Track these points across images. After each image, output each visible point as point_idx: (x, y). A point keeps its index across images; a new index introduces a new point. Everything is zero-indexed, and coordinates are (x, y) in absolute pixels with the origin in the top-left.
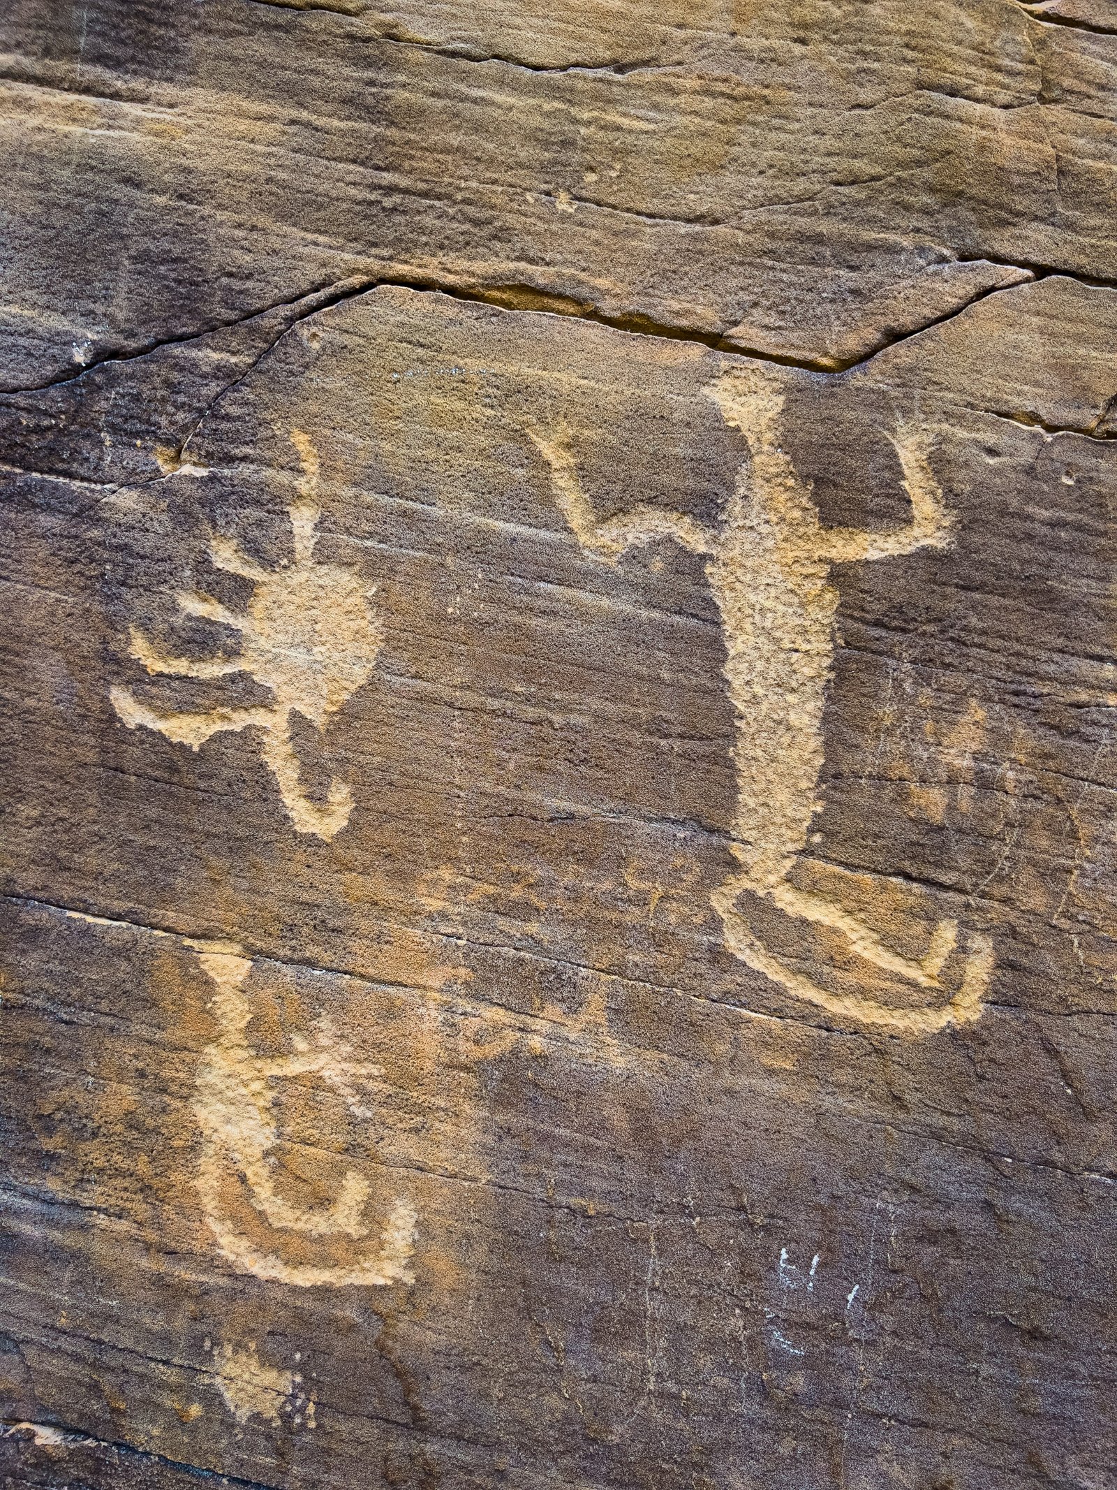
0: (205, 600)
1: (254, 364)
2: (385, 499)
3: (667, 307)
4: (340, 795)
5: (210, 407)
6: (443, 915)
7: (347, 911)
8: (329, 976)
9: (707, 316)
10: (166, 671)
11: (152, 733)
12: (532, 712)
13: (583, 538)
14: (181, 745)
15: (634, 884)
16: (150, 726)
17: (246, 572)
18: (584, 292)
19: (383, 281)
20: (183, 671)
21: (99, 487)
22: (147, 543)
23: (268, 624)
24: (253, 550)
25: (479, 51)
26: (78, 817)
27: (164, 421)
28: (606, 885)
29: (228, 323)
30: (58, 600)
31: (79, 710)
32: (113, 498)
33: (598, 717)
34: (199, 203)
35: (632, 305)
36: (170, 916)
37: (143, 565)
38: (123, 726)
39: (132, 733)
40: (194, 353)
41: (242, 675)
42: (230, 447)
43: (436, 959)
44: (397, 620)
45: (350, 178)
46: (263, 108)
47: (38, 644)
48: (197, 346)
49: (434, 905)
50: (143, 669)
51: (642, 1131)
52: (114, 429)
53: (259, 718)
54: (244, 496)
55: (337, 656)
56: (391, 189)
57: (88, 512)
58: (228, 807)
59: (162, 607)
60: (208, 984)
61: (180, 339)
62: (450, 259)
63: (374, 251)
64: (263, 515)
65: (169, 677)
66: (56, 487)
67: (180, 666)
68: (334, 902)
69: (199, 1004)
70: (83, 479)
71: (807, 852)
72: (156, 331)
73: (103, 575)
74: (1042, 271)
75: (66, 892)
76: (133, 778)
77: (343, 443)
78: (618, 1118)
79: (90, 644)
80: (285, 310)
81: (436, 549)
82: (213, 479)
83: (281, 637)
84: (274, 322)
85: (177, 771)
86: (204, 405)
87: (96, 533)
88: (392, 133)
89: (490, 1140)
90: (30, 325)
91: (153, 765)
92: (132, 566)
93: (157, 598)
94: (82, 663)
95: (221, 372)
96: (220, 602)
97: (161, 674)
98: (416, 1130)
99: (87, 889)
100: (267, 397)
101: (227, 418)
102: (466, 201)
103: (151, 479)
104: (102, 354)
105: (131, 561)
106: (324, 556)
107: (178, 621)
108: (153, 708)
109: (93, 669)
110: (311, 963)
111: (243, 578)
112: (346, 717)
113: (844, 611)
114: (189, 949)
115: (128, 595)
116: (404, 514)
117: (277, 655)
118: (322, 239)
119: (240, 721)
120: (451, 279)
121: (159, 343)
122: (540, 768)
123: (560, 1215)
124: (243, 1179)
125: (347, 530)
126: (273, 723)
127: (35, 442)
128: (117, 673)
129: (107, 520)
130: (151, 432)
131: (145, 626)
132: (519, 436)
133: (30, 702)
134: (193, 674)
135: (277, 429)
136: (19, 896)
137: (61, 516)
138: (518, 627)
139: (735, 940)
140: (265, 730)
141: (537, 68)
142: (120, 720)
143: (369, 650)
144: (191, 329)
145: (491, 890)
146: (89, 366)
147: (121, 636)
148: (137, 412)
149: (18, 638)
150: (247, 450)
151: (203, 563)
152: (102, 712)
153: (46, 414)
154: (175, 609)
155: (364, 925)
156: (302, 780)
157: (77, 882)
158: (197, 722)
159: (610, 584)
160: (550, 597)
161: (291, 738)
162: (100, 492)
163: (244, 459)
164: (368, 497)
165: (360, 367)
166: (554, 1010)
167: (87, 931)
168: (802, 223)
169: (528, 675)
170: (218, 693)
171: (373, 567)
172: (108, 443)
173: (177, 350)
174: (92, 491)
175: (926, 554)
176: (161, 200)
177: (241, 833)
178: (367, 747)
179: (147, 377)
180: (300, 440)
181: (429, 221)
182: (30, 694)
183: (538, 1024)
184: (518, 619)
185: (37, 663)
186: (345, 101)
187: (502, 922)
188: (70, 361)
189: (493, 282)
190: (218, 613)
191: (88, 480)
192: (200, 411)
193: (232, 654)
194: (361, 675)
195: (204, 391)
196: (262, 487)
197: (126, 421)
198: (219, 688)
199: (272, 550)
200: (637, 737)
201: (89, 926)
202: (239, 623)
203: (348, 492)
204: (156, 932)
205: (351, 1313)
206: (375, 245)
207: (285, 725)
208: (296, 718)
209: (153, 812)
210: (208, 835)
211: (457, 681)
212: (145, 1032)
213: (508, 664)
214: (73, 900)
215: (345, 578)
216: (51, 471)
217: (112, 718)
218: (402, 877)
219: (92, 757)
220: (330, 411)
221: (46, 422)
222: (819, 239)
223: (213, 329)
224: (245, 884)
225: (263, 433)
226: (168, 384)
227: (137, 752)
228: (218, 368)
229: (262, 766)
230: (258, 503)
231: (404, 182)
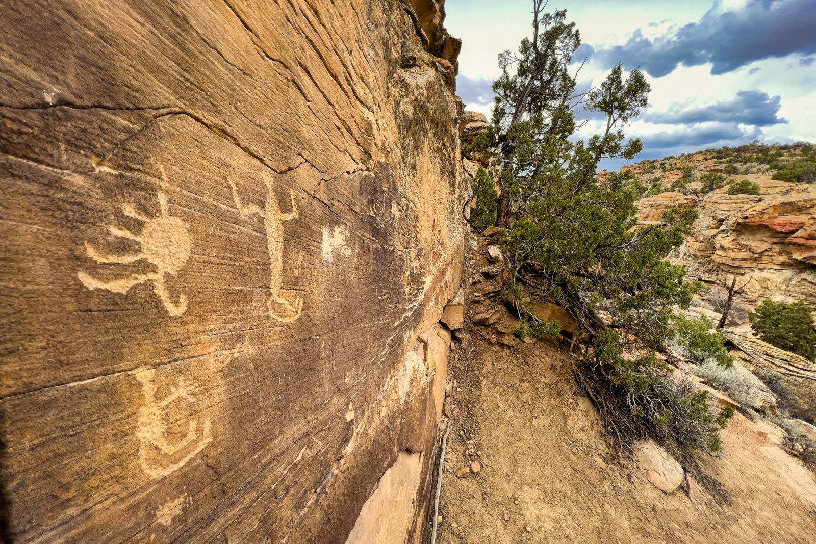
0: (122, 229)
1: (141, 131)
2: (190, 194)
3: (253, 148)
4: (183, 299)
5: (121, 144)
6: (214, 329)
7: (189, 338)
8: (183, 362)
9: (260, 153)
10: (106, 261)
11: (102, 290)
12: (231, 262)
13: (241, 212)
14: (118, 292)
15: (255, 305)
16: (101, 287)
17: (140, 218)
18: (238, 138)
19: (185, 113)
20: (115, 261)
21: (59, 171)
22: (92, 203)
23: (151, 239)
24: (143, 208)
25: (211, 45)
26: (70, 338)
27: (99, 145)
28: (249, 307)
29: (128, 109)
30: (39, 230)
31: (62, 286)
32: (70, 178)
33: (246, 262)
34: (111, 46)
35: (247, 145)
36: (123, 365)
37: (90, 213)
38: (87, 289)
39: (92, 292)
40: (113, 117)
41: (143, 260)
42: (131, 164)
43: (212, 343)
44: (196, 236)
45: (174, 68)
46: (138, 17)
47: (29, 255)
48: (115, 115)
49: (211, 327)
50: (95, 262)
51: (256, 366)
52: (68, 142)
53: (151, 276)
54: (137, 185)
55: (178, 250)
56: (187, 80)
57: (56, 184)
58: (142, 314)
59: (102, 233)
60: (140, 385)
61: (105, 108)
62: (205, 114)
63: (182, 100)
64: (147, 195)
65: (109, 264)
66: (30, 167)
67: (113, 259)
68: (185, 336)
69: (138, 394)
70: (48, 165)
71: (281, 288)
72: (94, 100)
73: (67, 217)
74: (307, 161)
75: (67, 375)
76: (96, 313)
77: (175, 171)
78: (251, 365)
79: (63, 252)
80: (154, 112)
81: (205, 212)
82: (121, 176)
83: (157, 243)
84: (150, 116)
85: (118, 304)
86: (118, 143)
87: (61, 195)
88: (186, 57)
89: (226, 388)
90: (9, 68)
91: (106, 304)
92: (85, 213)
93: (99, 228)
94: (59, 262)
95: (126, 130)
96: (129, 230)
97: (105, 264)
98: (208, 397)
99: (79, 370)
100: (147, 147)
101: (130, 151)
102: (210, 96)
103: (89, 171)
104: (62, 102)
105: (84, 211)
106: (172, 212)
107: (111, 239)
108: (101, 279)
109: (67, 264)
110: (176, 360)
111: (138, 220)
112: (184, 272)
113: (285, 232)
114: (132, 374)
115: (82, 227)
116: (195, 199)
117: (157, 251)
118: (164, 87)
119: (142, 279)
120: (205, 121)
121: (95, 106)
122: (234, 279)
123: (243, 397)
124: (157, 448)
125: (179, 204)
126: (157, 278)
127: (16, 139)
128: (81, 265)
129: (68, 189)
130: (92, 149)
131: (94, 242)
132: (225, 179)
133: (30, 287)
134: (120, 262)
135: (152, 160)
136: (35, 389)
137: (36, 184)
138: (228, 237)
139: (271, 313)
140: (155, 281)
141: (226, 61)
142: (86, 287)
143: (188, 247)
144: (110, 105)
145: (225, 317)
146: (54, 106)
147: (80, 247)
148: (83, 137)
149: (16, 252)
150: (139, 167)
151: (119, 214)
152: (75, 285)
153: (26, 125)
154: (109, 233)
155: (193, 340)
156: (170, 297)
157: (73, 369)
158: (124, 282)
159: (247, 225)
160: (234, 228)
161: (165, 282)
162: (62, 174)
163: (138, 170)
164: (185, 192)
165: (178, 143)
166: (239, 345)
167: (83, 388)
168: (277, 136)
169: (230, 251)
170: (133, 269)
171: (187, 218)
172: (63, 149)
173: (104, 113)
174: (56, 173)
175: (295, 219)
176: (91, 34)
177: (149, 322)
178: (192, 280)
179: (90, 122)
180: (160, 166)
181: (199, 97)
182: (29, 283)
183: (236, 350)
184: (227, 235)
185: (31, 265)
186: (171, 36)
187: (227, 326)
188: (43, 99)
189: (216, 126)
190: (129, 235)
191: (52, 166)
192: (116, 145)
193: (138, 251)
194: (186, 256)
195: (119, 136)
196: (147, 183)
197: (77, 139)
198: (133, 266)
199: (153, 210)
200: (254, 266)
201: (83, 386)
202: (138, 239)
203: (178, 190)
204: (116, 375)
205: (198, 461)
206: (183, 99)
207: (162, 278)
208: (167, 275)
209: (108, 325)
210: (135, 327)
211: (214, 255)
212: (115, 417)
213: (226, 249)
214: (72, 378)
215: (179, 221)
216: (24, 157)
217: (81, 286)
218: (203, 321)
219: (73, 307)
220: (170, 158)
221: (25, 129)
222: (280, 141)
223: (121, 109)
224: (150, 341)
225: (146, 161)
226: (101, 128)
227: (97, 300)
228: (125, 128)
229: (155, 295)
230: (143, 189)
231: (192, 80)
